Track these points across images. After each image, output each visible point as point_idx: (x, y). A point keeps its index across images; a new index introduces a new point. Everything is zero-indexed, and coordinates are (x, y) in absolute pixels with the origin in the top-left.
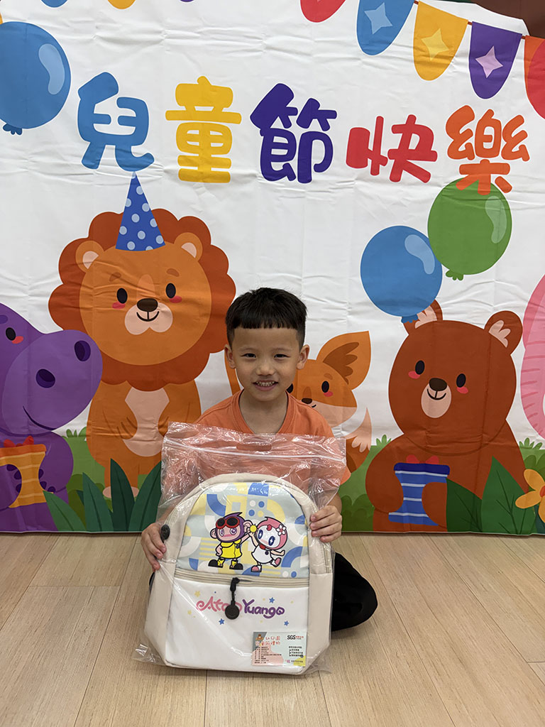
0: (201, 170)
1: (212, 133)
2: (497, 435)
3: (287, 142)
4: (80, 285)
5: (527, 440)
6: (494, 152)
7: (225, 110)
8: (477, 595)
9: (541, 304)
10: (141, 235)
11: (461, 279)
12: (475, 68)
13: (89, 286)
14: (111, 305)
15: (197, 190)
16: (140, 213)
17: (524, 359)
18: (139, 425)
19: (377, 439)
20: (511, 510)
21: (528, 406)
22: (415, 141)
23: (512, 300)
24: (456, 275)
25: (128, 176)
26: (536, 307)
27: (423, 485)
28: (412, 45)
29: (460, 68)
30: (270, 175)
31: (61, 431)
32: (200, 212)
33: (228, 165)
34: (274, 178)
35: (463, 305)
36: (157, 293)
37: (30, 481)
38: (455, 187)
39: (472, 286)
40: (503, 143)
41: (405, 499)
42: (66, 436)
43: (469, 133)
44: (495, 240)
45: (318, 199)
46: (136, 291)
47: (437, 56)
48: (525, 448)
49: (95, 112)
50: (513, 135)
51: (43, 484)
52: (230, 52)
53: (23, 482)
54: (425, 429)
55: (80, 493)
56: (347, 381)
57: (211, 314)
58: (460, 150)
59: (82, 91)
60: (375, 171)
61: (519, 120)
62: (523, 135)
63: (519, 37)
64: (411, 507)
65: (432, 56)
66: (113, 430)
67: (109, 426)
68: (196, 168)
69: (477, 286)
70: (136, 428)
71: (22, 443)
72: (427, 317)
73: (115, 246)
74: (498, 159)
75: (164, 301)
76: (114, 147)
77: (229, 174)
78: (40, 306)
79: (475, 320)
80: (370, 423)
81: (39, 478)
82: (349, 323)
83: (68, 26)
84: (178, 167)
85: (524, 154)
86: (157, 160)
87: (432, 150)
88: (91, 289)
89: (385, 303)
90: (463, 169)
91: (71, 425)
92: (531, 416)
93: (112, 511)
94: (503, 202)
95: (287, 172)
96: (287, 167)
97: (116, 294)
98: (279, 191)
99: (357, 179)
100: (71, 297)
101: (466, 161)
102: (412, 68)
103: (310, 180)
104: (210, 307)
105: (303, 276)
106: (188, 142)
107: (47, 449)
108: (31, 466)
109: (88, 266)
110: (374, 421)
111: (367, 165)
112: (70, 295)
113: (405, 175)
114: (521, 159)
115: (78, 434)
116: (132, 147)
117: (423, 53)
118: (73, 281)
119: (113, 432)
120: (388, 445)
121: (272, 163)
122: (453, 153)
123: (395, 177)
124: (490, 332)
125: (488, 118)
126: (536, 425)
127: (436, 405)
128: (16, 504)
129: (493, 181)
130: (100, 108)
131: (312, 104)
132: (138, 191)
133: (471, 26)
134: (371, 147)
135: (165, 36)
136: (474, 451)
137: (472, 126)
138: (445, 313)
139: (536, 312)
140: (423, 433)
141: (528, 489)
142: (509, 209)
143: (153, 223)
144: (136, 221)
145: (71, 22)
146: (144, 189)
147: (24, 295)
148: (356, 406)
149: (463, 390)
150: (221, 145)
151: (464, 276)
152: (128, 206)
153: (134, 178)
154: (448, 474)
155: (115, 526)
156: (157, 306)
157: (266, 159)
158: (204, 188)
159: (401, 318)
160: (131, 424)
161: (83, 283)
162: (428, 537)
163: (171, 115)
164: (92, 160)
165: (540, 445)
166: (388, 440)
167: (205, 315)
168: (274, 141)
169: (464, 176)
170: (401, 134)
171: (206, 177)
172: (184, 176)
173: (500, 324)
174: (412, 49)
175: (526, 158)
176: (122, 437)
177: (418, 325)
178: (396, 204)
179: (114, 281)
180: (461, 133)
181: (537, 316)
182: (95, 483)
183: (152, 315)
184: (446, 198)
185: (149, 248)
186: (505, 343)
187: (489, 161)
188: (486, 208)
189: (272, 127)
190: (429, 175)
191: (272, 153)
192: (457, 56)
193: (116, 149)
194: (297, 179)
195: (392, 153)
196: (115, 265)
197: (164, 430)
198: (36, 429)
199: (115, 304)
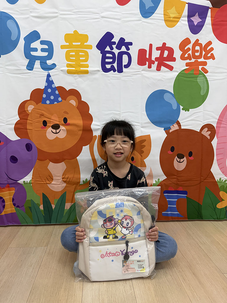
0: (76, 69)
1: (80, 54)
2: (207, 177)
3: (112, 56)
4: (27, 119)
5: (220, 179)
6: (200, 57)
7: (85, 44)
8: (201, 245)
9: (223, 120)
10: (52, 97)
11: (188, 111)
12: (190, 22)
13: (31, 120)
14: (40, 128)
15: (75, 78)
16: (51, 88)
17: (217, 144)
18: (54, 178)
19: (156, 181)
20: (215, 209)
21: (220, 164)
22: (166, 53)
23: (210, 119)
24: (186, 109)
25: (46, 73)
26: (221, 121)
27: (176, 200)
29: (184, 22)
30: (105, 70)
31: (21, 181)
32: (77, 87)
33: (88, 67)
34: (107, 71)
35: (190, 122)
36: (59, 122)
37: (9, 203)
38: (184, 72)
39: (193, 114)
40: (204, 53)
41: (169, 206)
42: (23, 183)
43: (189, 49)
44: (202, 94)
45: (126, 79)
46: (50, 121)
47: (174, 18)
48: (220, 182)
49: (31, 47)
50: (208, 50)
51: (14, 205)
52: (86, 20)
53: (6, 204)
54: (176, 176)
55: (30, 208)
56: (141, 156)
57: (83, 130)
58: (185, 56)
59: (25, 39)
60: (150, 67)
61: (210, 43)
62: (212, 49)
63: (208, 8)
64: (172, 209)
65: (171, 18)
66: (43, 180)
67: (41, 179)
68: (74, 69)
69: (196, 114)
70: (53, 179)
71: (4, 187)
72: (175, 127)
73: (41, 103)
74: (202, 60)
75: (63, 125)
76: (39, 61)
77: (88, 70)
78: (10, 129)
79: (195, 128)
80: (152, 174)
81: (13, 202)
82: (142, 131)
83: (19, 12)
84: (66, 69)
85: (213, 57)
86: (58, 66)
87: (174, 57)
88: (32, 121)
89: (156, 122)
90: (187, 65)
91: (25, 179)
92: (222, 168)
93: (44, 215)
94: (205, 78)
95: (113, 69)
96: (113, 67)
97: (42, 123)
98: (109, 77)
99: (142, 71)
100: (24, 125)
101: (188, 61)
102: (163, 23)
103: (122, 72)
104: (82, 127)
105: (121, 112)
106: (71, 58)
107: (15, 190)
108: (9, 197)
109: (30, 111)
110: (154, 173)
111: (146, 64)
112: (23, 124)
113: (163, 68)
114: (212, 59)
115: (28, 182)
116: (47, 61)
117: (168, 17)
118: (23, 118)
119: (43, 181)
120: (160, 183)
121: (106, 65)
122: (183, 58)
123: (158, 69)
124: (202, 133)
125: (197, 43)
126: (224, 172)
127: (180, 165)
128: (3, 213)
129: (200, 69)
130: (33, 45)
131: (122, 40)
132: (50, 79)
133: (187, 4)
134: (147, 57)
135: (59, 14)
136: (197, 184)
137: (190, 46)
138: (183, 126)
139: (221, 124)
141: (222, 200)
142: (208, 81)
143: (57, 92)
144: (50, 92)
145: (20, 10)
146: (52, 78)
147: (4, 125)
148: (146, 167)
149: (191, 158)
150: (84, 58)
151: (190, 109)
152: (46, 85)
153: (48, 73)
154: (187, 195)
155: (45, 222)
156: (60, 127)
157: (103, 64)
158: (78, 77)
159: (163, 128)
160: (51, 178)
161: (28, 119)
162: (180, 222)
163: (63, 47)
164: (30, 67)
165: (226, 181)
166: (160, 181)
167: (80, 130)
168: (107, 56)
169: (188, 67)
170: (160, 51)
171: (78, 72)
172: (69, 72)
173: (206, 129)
174: (163, 15)
175: (214, 59)
176: (46, 183)
177: (171, 131)
178: (159, 80)
179: (41, 117)
180: (185, 49)
181: (222, 126)
182: (36, 203)
183: (58, 131)
184: (181, 77)
185: (56, 103)
186: (209, 137)
187: (198, 61)
188: (198, 80)
189: (105, 50)
190: (173, 68)
191: (106, 61)
192: (182, 17)
193: (40, 62)
194: (117, 71)
195: (156, 59)
196: (41, 110)
197: (65, 180)
198: (11, 181)
199: (42, 127)
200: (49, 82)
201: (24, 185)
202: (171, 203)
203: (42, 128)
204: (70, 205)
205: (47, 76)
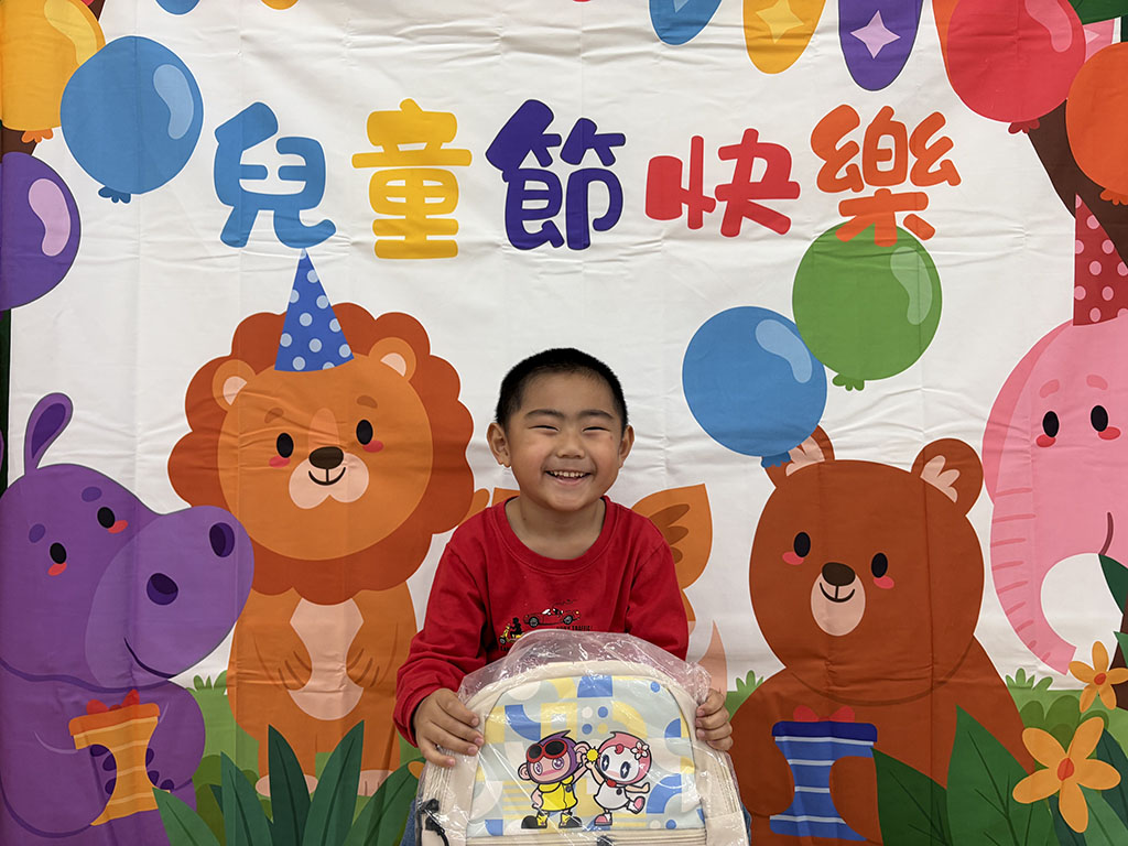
0: (410, 241)
1: (426, 183)
2: (959, 665)
3: (547, 188)
4: (219, 432)
5: (1021, 673)
6: (897, 176)
7: (445, 146)
9: (1011, 424)
10: (316, 345)
11: (860, 387)
12: (850, 47)
13: (232, 432)
14: (268, 462)
16: (314, 311)
17: (993, 522)
18: (314, 665)
19: (738, 680)
20: (1006, 808)
21: (1013, 609)
22: (759, 169)
23: (954, 420)
24: (852, 381)
25: (295, 255)
26: (1003, 429)
27: (830, 763)
28: (742, 24)
29: (826, 47)
30: (521, 240)
31: (184, 679)
32: (413, 305)
33: (454, 229)
34: (529, 245)
35: (870, 432)
36: (341, 438)
37: (130, 772)
38: (834, 238)
39: (881, 399)
40: (912, 160)
41: (797, 789)
42: (192, 686)
43: (852, 148)
46: (307, 436)
47: (785, 36)
48: (1020, 688)
49: (242, 163)
50: (928, 146)
51: (154, 776)
52: (449, 60)
53: (118, 774)
54: (823, 658)
55: (216, 790)
58: (837, 177)
59: (220, 133)
60: (695, 222)
61: (936, 121)
62: (946, 144)
65: (776, 37)
66: (272, 673)
67: (265, 668)
68: (402, 238)
69: (891, 399)
70: (310, 670)
71: (118, 703)
72: (805, 456)
73: (274, 366)
74: (907, 187)
75: (354, 450)
76: (272, 212)
77: (455, 243)
78: (153, 470)
79: (894, 457)
80: (723, 650)
81: (146, 765)
84: (373, 238)
85: (950, 175)
86: (343, 230)
87: (790, 180)
88: (236, 437)
89: (737, 439)
90: (845, 208)
91: (201, 667)
92: (1022, 626)
93: (272, 819)
94: (921, 255)
95: (550, 235)
96: (550, 227)
97: (275, 443)
98: (537, 265)
99: (666, 238)
100: (204, 452)
101: (849, 194)
102: (745, 58)
103: (587, 245)
104: (432, 458)
106: (388, 199)
107: (161, 713)
108: (133, 744)
109: (230, 401)
110: (728, 646)
111: (681, 214)
112: (201, 450)
113: (746, 223)
114: (946, 182)
115: (213, 684)
116: (301, 212)
117: (759, 34)
118: (205, 425)
119: (271, 679)
120: (758, 688)
121: (524, 222)
122: (827, 182)
123: (730, 229)
124: (922, 477)
125: (885, 122)
126: (1035, 642)
127: (839, 612)
129: (900, 223)
130: (250, 157)
131: (584, 130)
132: (311, 277)
134: (685, 184)
135: (347, 45)
136: (920, 696)
137: (857, 136)
138: (840, 448)
139: (1004, 437)
140: (821, 664)
142: (934, 267)
143: (335, 326)
144: (307, 325)
145: (206, 33)
146: (320, 274)
148: (693, 620)
149: (885, 582)
150: (442, 200)
151: (865, 382)
152: (294, 301)
153: (304, 257)
154: (874, 740)
156: (342, 459)
157: (514, 218)
159: (760, 459)
160: (300, 664)
161: (223, 429)
163: (360, 161)
164: (236, 234)
165: (1048, 681)
166: (757, 679)
167: (423, 469)
168: (526, 188)
169: (849, 218)
170: (736, 160)
172: (383, 251)
173: (939, 462)
174: (742, 30)
175: (955, 180)
176: (285, 685)
177: (790, 470)
179: (272, 422)
180: (838, 147)
181: (1008, 445)
182: (242, 770)
183: (334, 473)
184: (820, 257)
185: (328, 366)
186: (953, 495)
187: (889, 191)
188: (892, 268)
189: (521, 167)
190: (788, 222)
191: (524, 207)
192: (818, 33)
193: (275, 216)
194: (566, 244)
195: (722, 191)
196: (273, 396)
197: (357, 672)
198: (144, 678)
199: (274, 458)
200: (308, 289)
201: (196, 694)
202: (806, 776)
203: (274, 463)
204: (377, 780)
205: (299, 267)
